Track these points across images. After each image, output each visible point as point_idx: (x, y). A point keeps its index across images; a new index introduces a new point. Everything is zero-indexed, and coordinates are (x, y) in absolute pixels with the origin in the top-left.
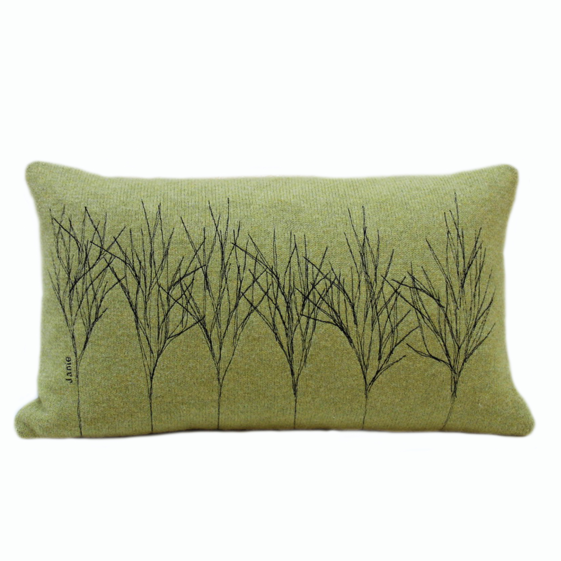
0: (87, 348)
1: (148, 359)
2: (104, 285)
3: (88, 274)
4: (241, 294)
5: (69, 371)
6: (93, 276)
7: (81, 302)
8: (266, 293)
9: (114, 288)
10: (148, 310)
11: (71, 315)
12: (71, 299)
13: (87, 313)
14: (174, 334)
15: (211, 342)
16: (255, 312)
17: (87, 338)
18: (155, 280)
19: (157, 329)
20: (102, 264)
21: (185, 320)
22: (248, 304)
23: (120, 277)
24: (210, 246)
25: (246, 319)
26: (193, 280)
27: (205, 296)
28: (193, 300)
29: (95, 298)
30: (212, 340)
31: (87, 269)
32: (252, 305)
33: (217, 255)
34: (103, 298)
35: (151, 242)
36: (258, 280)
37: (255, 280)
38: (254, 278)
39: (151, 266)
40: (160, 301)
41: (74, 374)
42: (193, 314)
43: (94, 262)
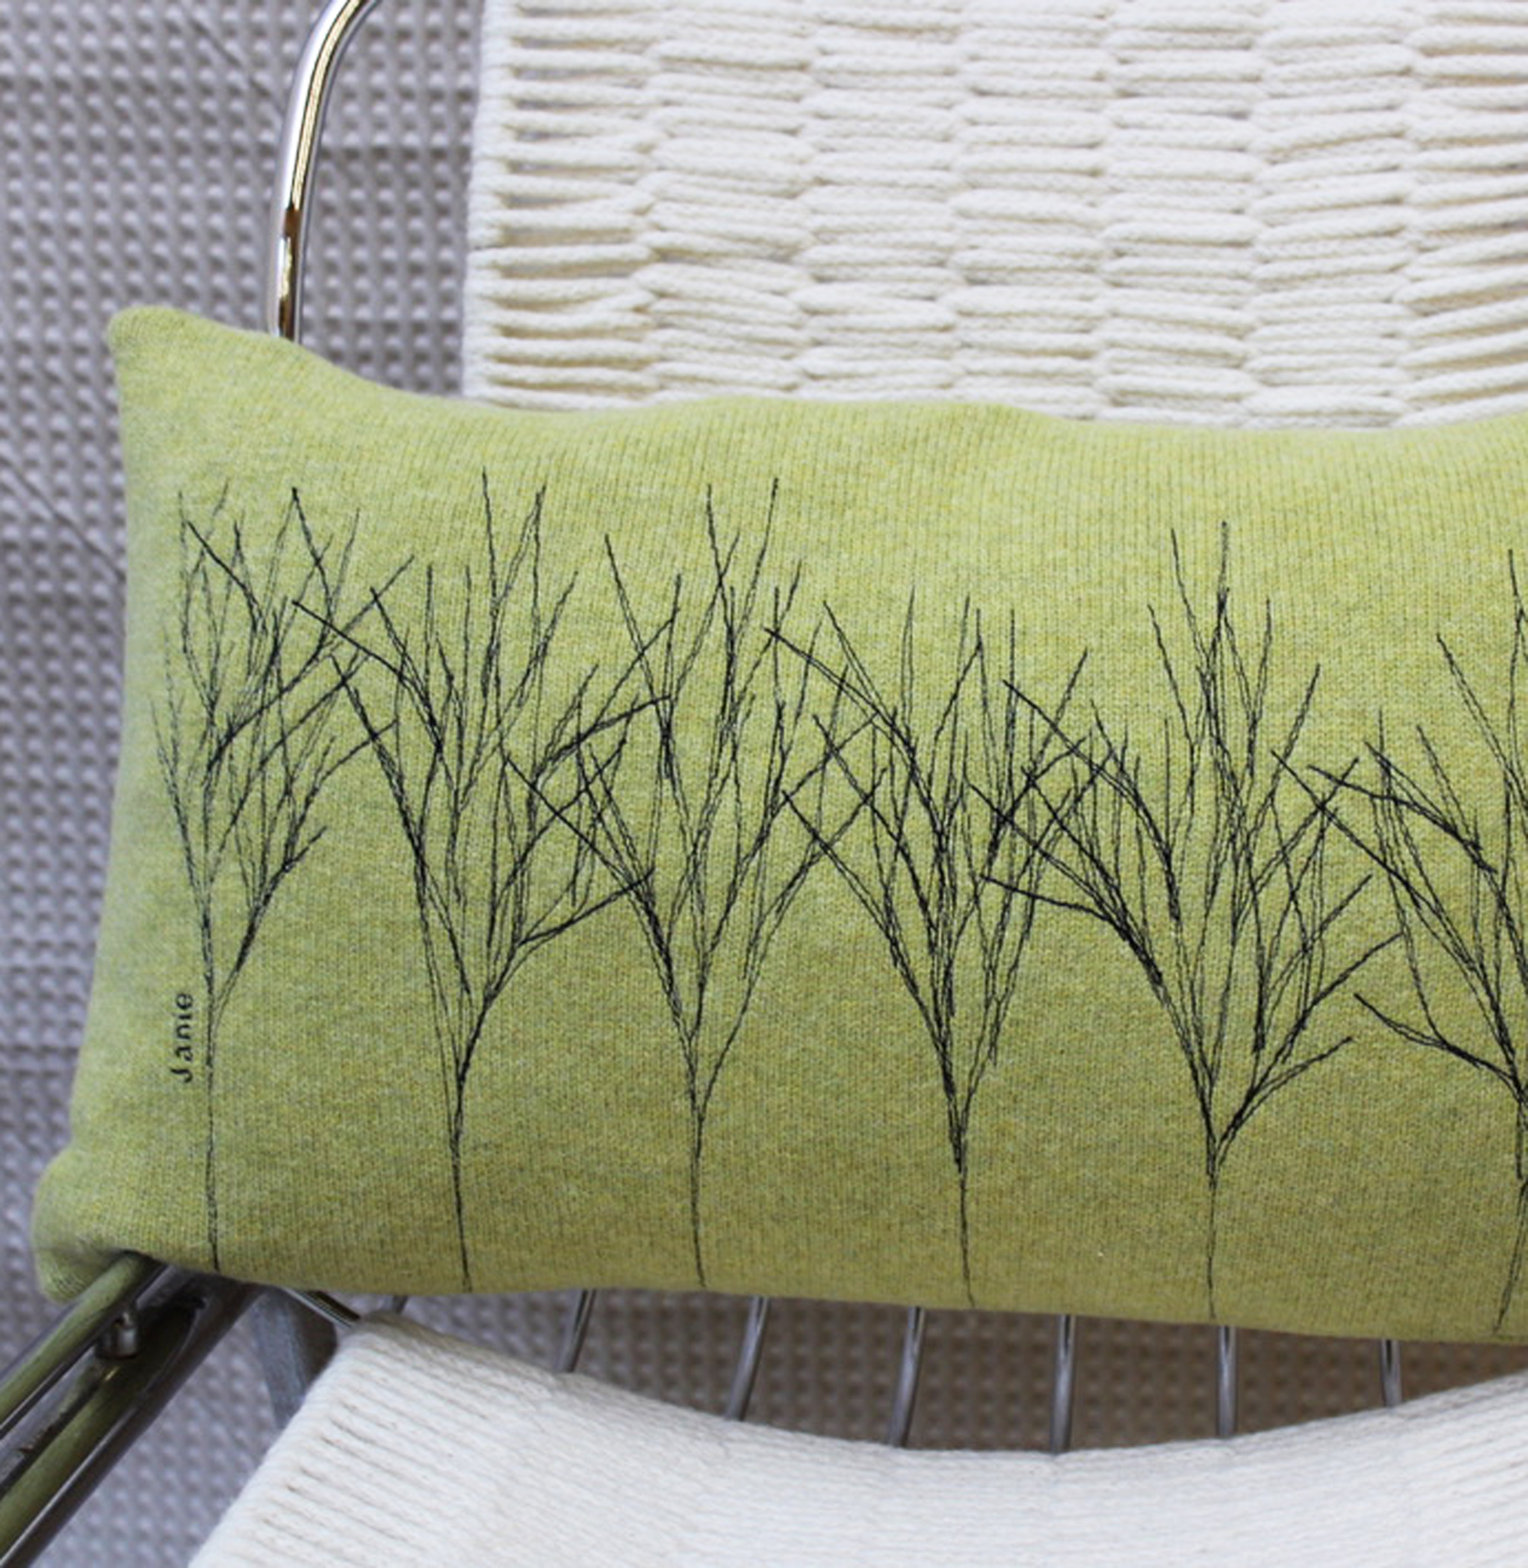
0: (249, 960)
1: (453, 1010)
2: (320, 747)
3: (274, 708)
4: (782, 798)
5: (182, 1043)
6: (288, 716)
7: (242, 802)
8: (868, 798)
9: (353, 762)
10: (460, 838)
11: (207, 846)
12: (209, 793)
13: (258, 841)
14: (542, 928)
15: (668, 962)
16: (825, 862)
17: (252, 930)
18: (494, 740)
19: (487, 908)
20: (323, 677)
21: (582, 880)
22: (804, 831)
23: (378, 723)
24: (690, 636)
25: (791, 885)
26: (623, 742)
27: (658, 800)
28: (616, 812)
29: (288, 792)
30: (674, 954)
31: (273, 691)
32: (815, 836)
33: (711, 667)
34: (314, 791)
35: (494, 613)
36: (842, 753)
37: (832, 751)
38: (829, 743)
39: (485, 692)
40: (503, 813)
41: (199, 1052)
42: (611, 857)
43: (297, 668)
